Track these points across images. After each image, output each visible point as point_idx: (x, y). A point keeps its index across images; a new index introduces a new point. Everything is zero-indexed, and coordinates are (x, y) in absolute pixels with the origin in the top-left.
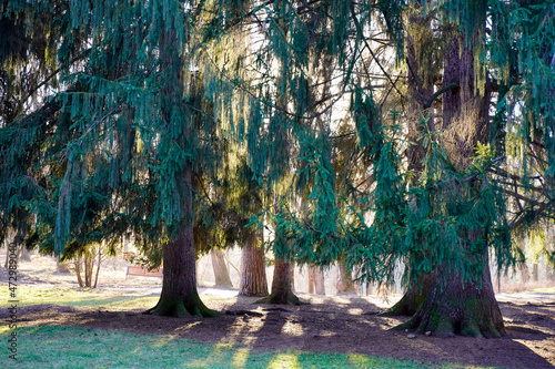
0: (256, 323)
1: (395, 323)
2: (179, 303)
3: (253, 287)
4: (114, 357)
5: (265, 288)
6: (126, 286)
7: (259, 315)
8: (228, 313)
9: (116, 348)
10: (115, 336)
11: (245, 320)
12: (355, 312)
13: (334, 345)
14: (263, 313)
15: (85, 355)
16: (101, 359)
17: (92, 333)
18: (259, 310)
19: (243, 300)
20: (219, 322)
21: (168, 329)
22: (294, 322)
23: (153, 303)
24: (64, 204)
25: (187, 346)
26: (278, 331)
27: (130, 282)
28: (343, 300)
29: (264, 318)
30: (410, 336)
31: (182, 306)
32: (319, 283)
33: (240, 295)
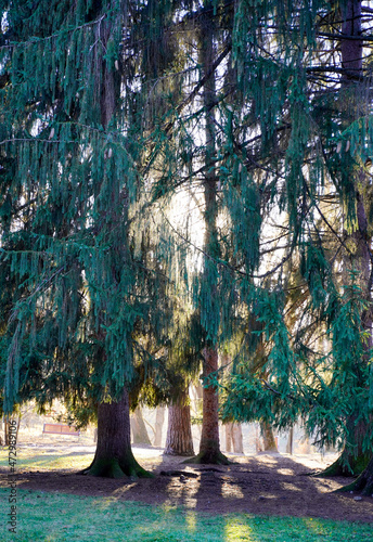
0: (193, 484)
1: (335, 486)
2: (113, 464)
3: (179, 446)
4: (66, 520)
5: (190, 447)
6: (45, 445)
7: (194, 476)
8: (163, 473)
9: (64, 511)
10: (58, 498)
11: (182, 480)
12: (284, 472)
13: (282, 509)
14: (198, 473)
15: (36, 518)
16: (55, 523)
17: (35, 495)
18: (189, 470)
19: (168, 459)
20: (155, 484)
21: (108, 491)
22: (232, 483)
23: (84, 462)
24: (13, 364)
25: (137, 509)
26: (219, 492)
27: (47, 440)
28: (267, 460)
29: (199, 478)
30: (357, 498)
31: (117, 467)
32: (237, 441)
33: (165, 454)
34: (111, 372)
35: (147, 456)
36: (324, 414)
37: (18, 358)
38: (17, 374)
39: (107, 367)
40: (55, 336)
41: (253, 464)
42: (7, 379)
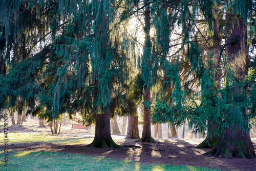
0: (139, 151)
1: (203, 152)
2: (103, 142)
3: (133, 134)
4: (81, 166)
5: (138, 135)
6: (73, 134)
7: (139, 147)
8: (125, 146)
9: (80, 162)
10: (77, 156)
11: (133, 149)
12: (180, 146)
13: (179, 161)
14: (141, 146)
15: (67, 165)
16: (76, 167)
17: (67, 155)
18: (137, 145)
19: (128, 140)
20: (121, 151)
21: (100, 154)
22: (156, 151)
23: (90, 141)
24: (57, 96)
25: (112, 162)
26: (150, 154)
27: (74, 131)
28: (173, 141)
29: (141, 148)
30: (212, 157)
31: (104, 143)
32: (159, 132)
33: (127, 138)
34: (101, 100)
35: (118, 139)
36: (197, 119)
37: (59, 93)
38: (59, 100)
39: (99, 97)
40: (75, 83)
41: (166, 142)
42: (54, 102)
